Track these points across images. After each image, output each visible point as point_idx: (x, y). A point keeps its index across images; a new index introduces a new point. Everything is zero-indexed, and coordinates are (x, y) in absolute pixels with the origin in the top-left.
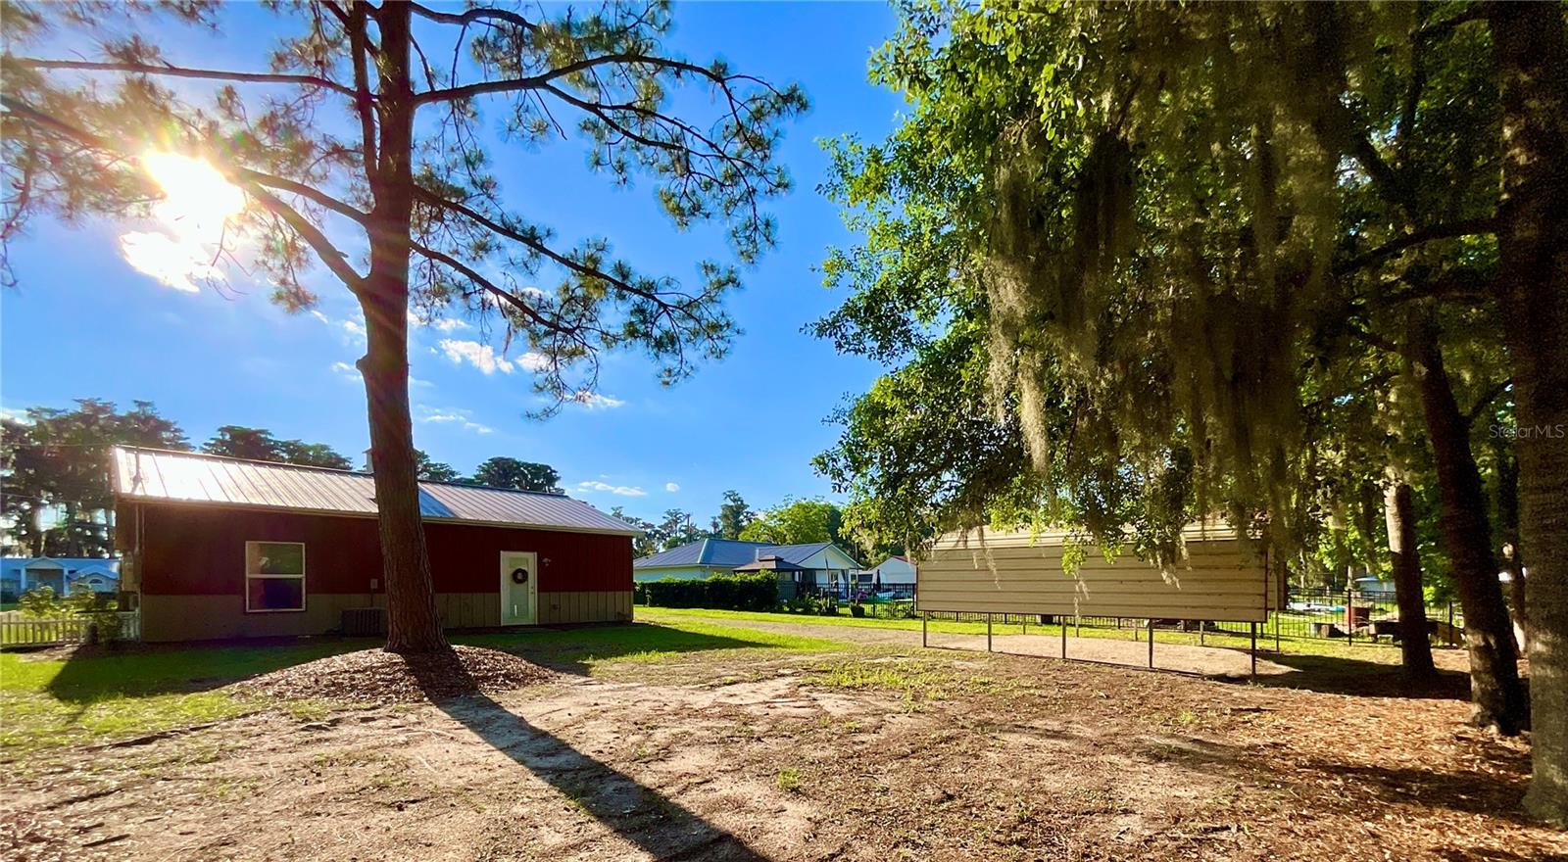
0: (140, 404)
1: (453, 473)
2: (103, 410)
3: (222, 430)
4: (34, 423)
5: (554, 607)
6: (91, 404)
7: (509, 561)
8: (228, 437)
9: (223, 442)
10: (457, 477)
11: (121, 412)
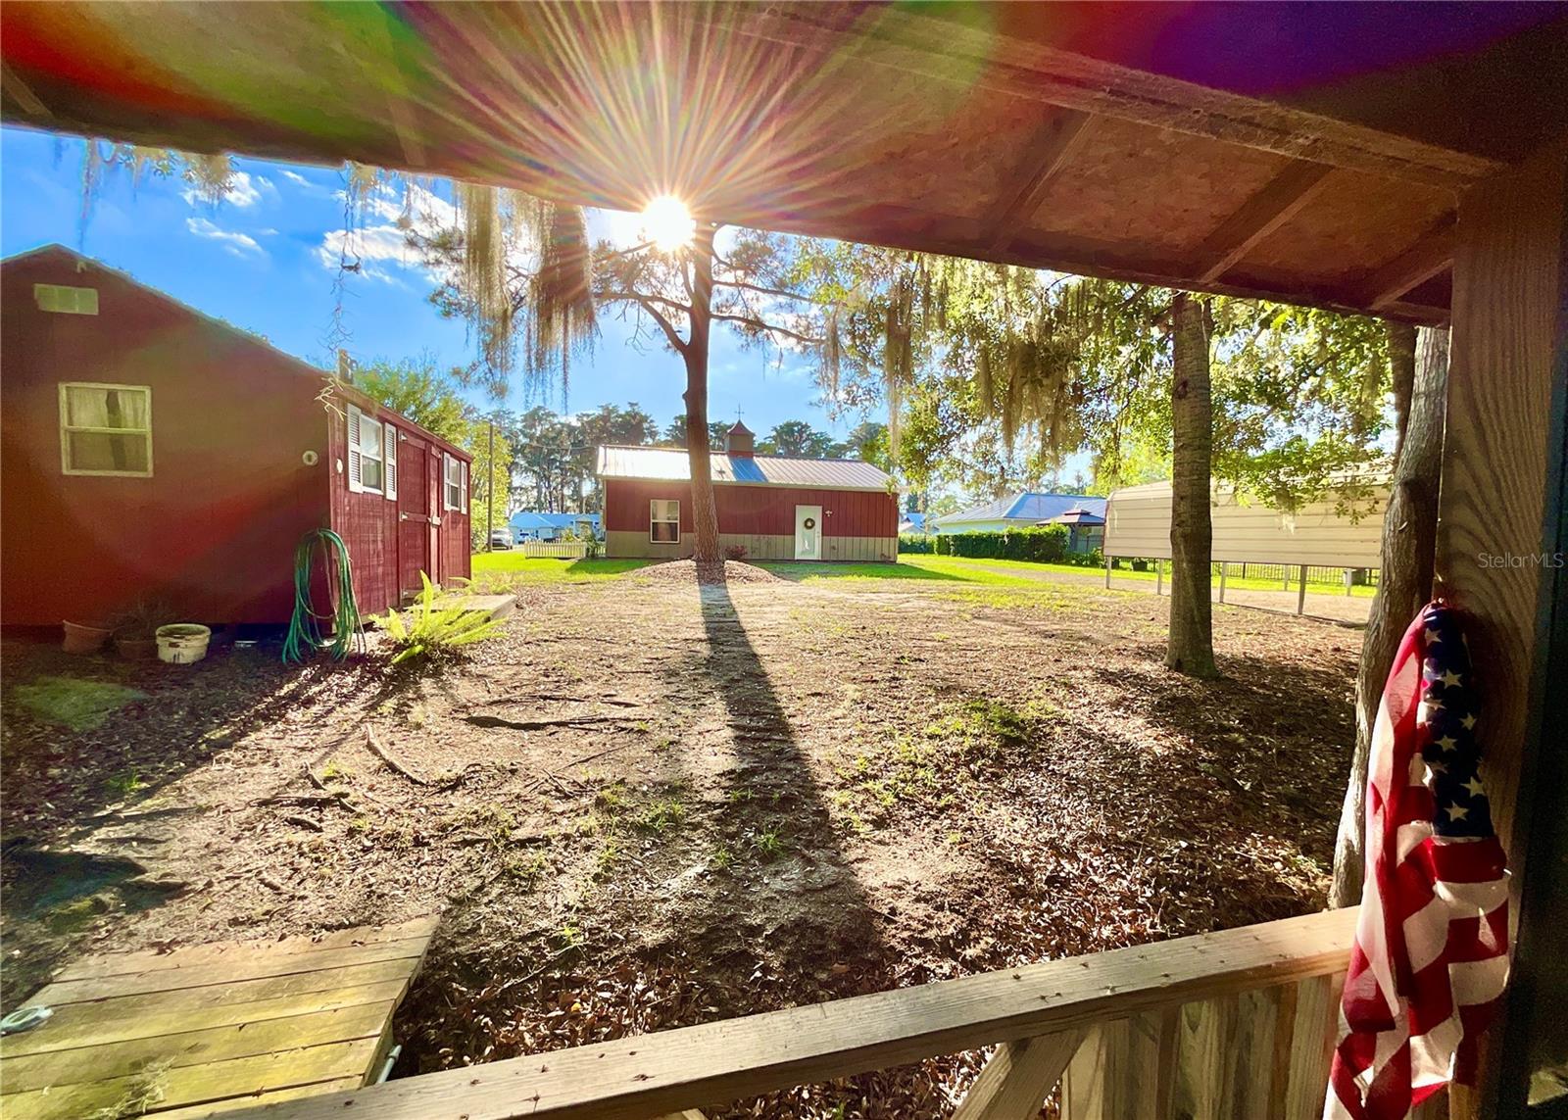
0: (632, 405)
1: (830, 440)
2: (612, 411)
3: (676, 418)
4: (579, 424)
5: (834, 548)
6: (605, 408)
7: (803, 513)
8: (679, 423)
9: (676, 427)
10: (833, 443)
11: (622, 412)
